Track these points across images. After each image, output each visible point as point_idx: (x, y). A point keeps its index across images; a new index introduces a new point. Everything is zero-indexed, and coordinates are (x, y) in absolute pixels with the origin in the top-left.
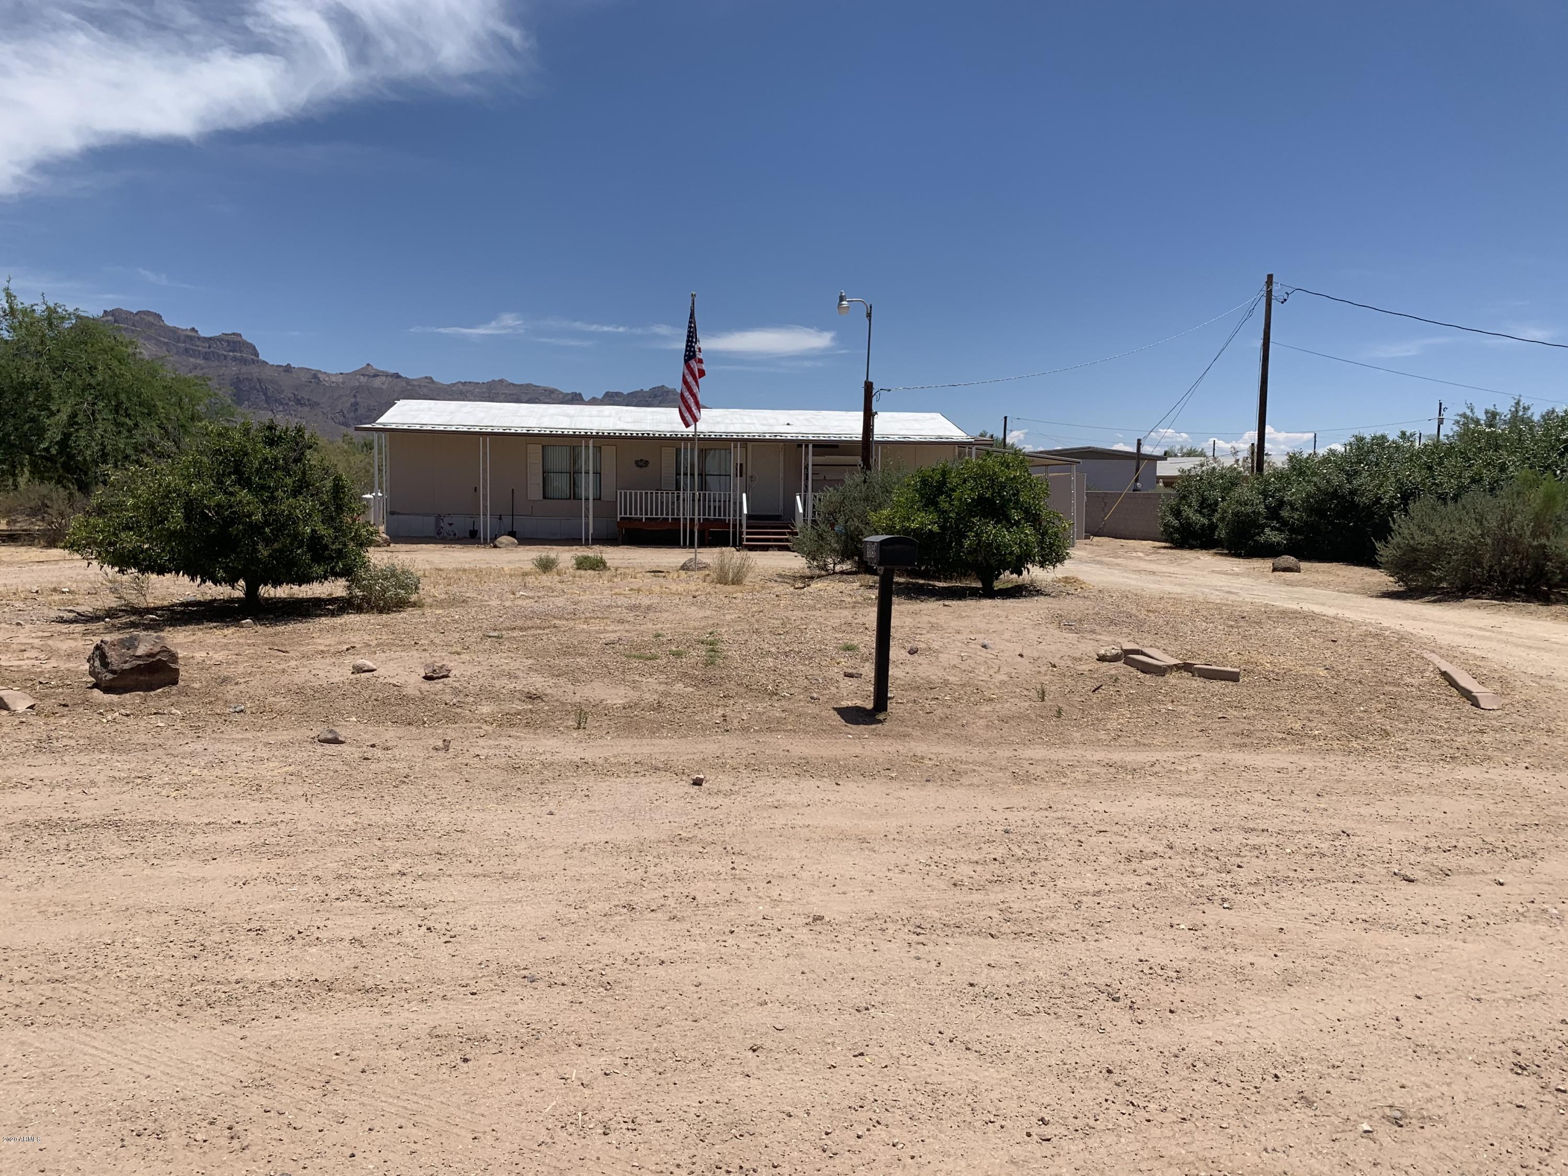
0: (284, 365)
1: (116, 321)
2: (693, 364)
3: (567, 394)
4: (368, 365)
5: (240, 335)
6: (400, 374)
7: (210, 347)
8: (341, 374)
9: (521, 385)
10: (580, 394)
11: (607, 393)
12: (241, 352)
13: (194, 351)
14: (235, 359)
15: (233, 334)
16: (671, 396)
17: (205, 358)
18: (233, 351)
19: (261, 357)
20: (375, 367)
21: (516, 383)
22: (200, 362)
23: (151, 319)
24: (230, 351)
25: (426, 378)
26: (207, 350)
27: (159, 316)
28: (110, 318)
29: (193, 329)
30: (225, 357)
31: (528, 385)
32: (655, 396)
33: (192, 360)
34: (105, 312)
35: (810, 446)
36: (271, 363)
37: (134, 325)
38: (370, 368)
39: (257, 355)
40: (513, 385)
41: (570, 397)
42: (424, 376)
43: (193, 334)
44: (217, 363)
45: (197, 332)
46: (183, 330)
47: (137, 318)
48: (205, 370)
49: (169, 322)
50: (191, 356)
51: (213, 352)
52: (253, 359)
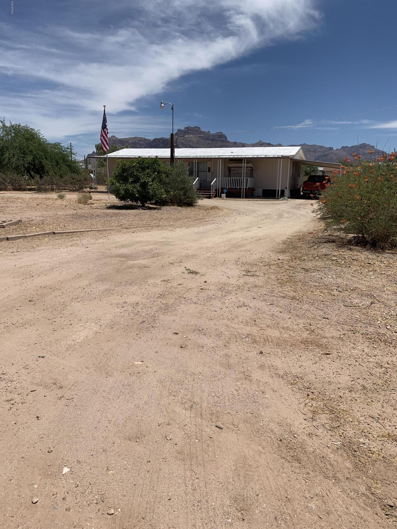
0: (234, 142)
1: (188, 130)
2: (105, 130)
3: (328, 148)
4: (261, 141)
5: (222, 133)
6: (271, 143)
7: (213, 137)
8: (252, 144)
9: (311, 145)
10: (332, 148)
11: (343, 147)
12: (222, 138)
13: (209, 138)
14: (220, 140)
15: (220, 132)
16: (367, 147)
17: (212, 141)
19: (228, 140)
21: (309, 144)
22: (210, 142)
23: (197, 129)
24: (219, 138)
25: (279, 144)
27: (199, 128)
28: (186, 129)
29: (209, 132)
30: (217, 140)
31: (314, 145)
32: (361, 147)
33: (208, 141)
34: (185, 127)
36: (231, 142)
37: (193, 131)
39: (226, 138)
40: (309, 145)
41: (328, 149)
42: (278, 143)
44: (215, 142)
46: (206, 132)
47: (194, 128)
48: (211, 145)
49: (202, 130)
50: (208, 140)
51: (214, 139)
52: (225, 141)
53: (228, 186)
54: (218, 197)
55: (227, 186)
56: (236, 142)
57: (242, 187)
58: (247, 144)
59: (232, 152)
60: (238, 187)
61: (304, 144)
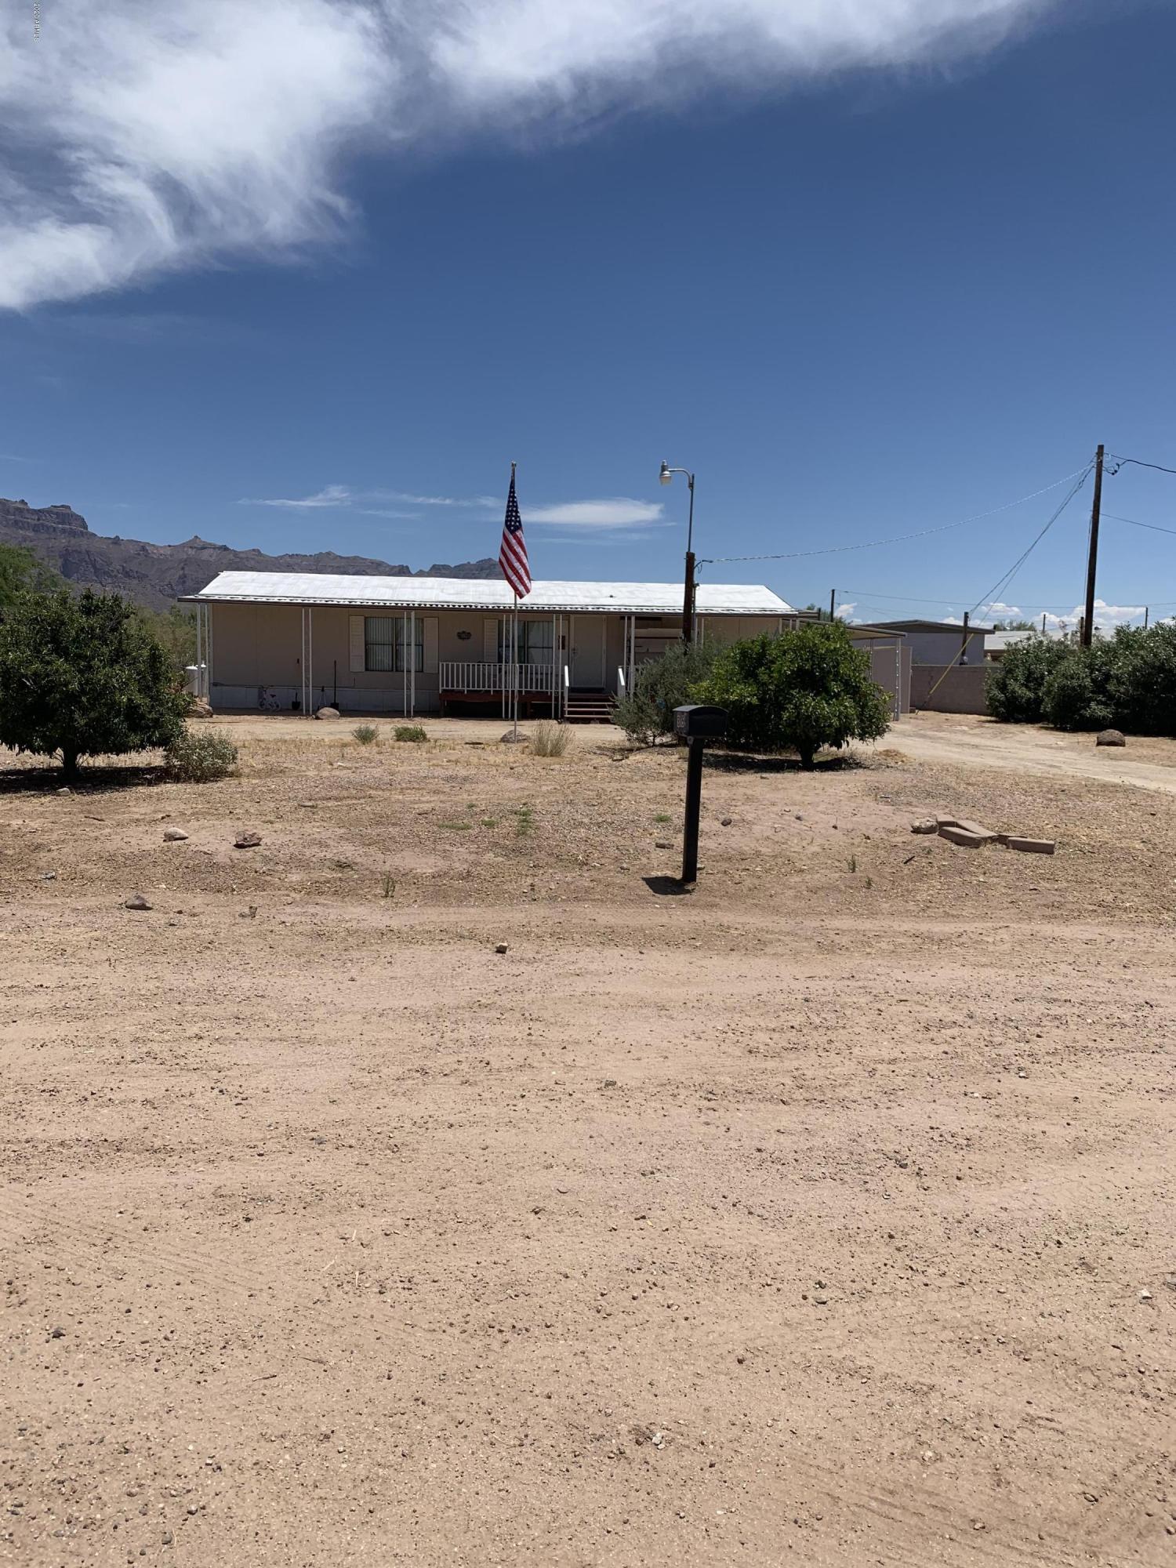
0: (113, 537)
3: (395, 567)
4: (196, 537)
5: (68, 507)
7: (39, 520)
8: (169, 546)
9: (348, 558)
10: (407, 567)
11: (434, 566)
12: (70, 524)
13: (24, 523)
14: (64, 531)
15: (63, 506)
17: (34, 530)
18: (62, 523)
19: (90, 529)
20: (203, 539)
21: (343, 555)
22: (31, 534)
24: (59, 523)
25: (254, 550)
26: (36, 522)
29: (23, 501)
30: (54, 529)
31: (356, 558)
32: (482, 569)
33: (21, 532)
35: (633, 619)
36: (100, 535)
38: (198, 540)
39: (86, 527)
40: (341, 557)
41: (397, 569)
43: (22, 506)
44: (46, 535)
45: (26, 504)
46: (12, 503)
48: (35, 543)
50: (21, 528)
51: (42, 525)
52: (81, 532)
56: (117, 537)
58: (153, 545)
61: (329, 553)
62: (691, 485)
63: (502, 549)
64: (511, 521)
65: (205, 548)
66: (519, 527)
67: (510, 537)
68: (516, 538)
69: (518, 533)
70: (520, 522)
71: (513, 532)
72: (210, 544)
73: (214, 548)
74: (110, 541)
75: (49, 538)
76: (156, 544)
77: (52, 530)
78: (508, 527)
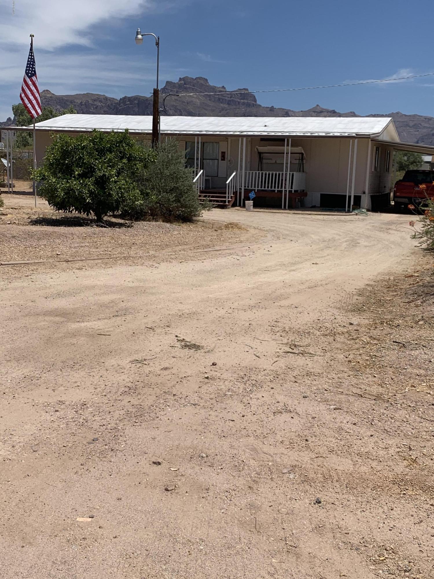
0: (270, 106)
1: (185, 84)
4: (318, 105)
5: (247, 90)
6: (336, 111)
7: (231, 97)
8: (302, 111)
9: (410, 116)
12: (247, 99)
13: (223, 99)
14: (244, 104)
15: (244, 89)
17: (228, 104)
18: (243, 99)
19: (258, 103)
20: (321, 107)
21: (407, 114)
22: (226, 106)
23: (202, 82)
24: (241, 99)
25: (351, 112)
26: (229, 99)
27: (206, 80)
28: (182, 82)
29: (223, 87)
30: (239, 102)
33: (221, 105)
34: (180, 78)
35: (244, 139)
36: (263, 106)
37: (194, 86)
38: (318, 108)
39: (255, 101)
40: (405, 115)
42: (349, 111)
43: (223, 90)
44: (234, 107)
45: (225, 88)
46: (218, 88)
47: (195, 81)
48: (228, 111)
50: (222, 103)
51: (233, 100)
52: (253, 104)
53: (258, 187)
54: (240, 206)
55: (255, 187)
56: (273, 107)
57: (283, 189)
58: (292, 111)
59: (266, 126)
60: (276, 189)
61: (397, 113)
62: (157, 44)
63: (22, 88)
64: (29, 70)
65: (323, 112)
66: (35, 74)
67: (28, 80)
68: (32, 81)
69: (34, 78)
70: (35, 71)
71: (30, 77)
72: (325, 110)
73: (327, 112)
74: (268, 109)
75: (236, 108)
76: (294, 110)
77: (237, 103)
78: (27, 74)
